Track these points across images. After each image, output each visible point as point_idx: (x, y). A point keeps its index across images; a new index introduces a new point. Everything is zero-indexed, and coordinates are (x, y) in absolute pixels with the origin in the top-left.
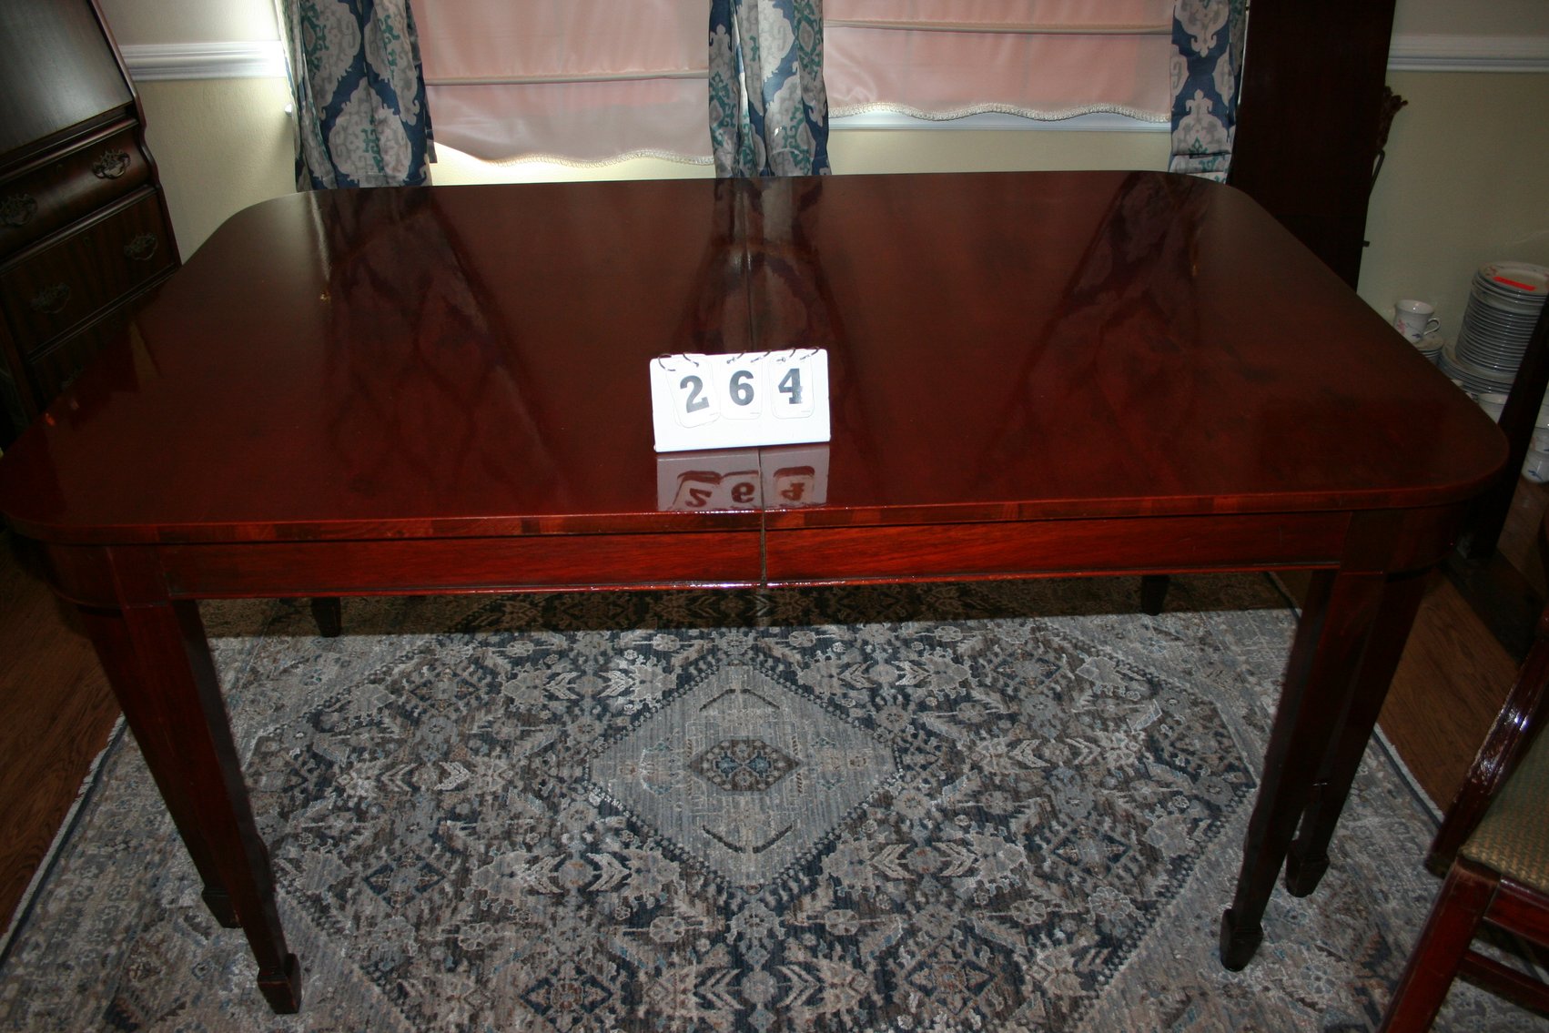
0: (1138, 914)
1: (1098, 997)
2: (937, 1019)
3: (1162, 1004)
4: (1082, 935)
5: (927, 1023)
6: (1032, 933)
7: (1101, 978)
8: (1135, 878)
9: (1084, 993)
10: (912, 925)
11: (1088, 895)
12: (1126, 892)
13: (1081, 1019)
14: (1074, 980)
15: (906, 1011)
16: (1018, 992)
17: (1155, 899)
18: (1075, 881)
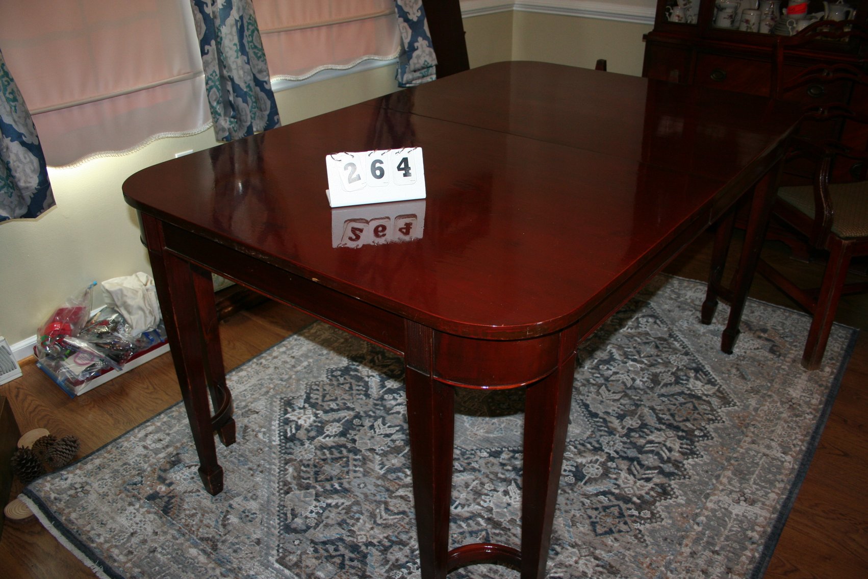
0: (689, 357)
1: (721, 386)
2: (703, 425)
3: (735, 375)
4: (689, 373)
5: (703, 429)
6: (677, 382)
7: (713, 380)
8: (670, 348)
9: (717, 387)
10: (649, 407)
11: (670, 362)
12: (676, 354)
13: (728, 394)
14: (709, 386)
15: (693, 431)
16: (704, 401)
17: (685, 350)
18: (660, 360)
